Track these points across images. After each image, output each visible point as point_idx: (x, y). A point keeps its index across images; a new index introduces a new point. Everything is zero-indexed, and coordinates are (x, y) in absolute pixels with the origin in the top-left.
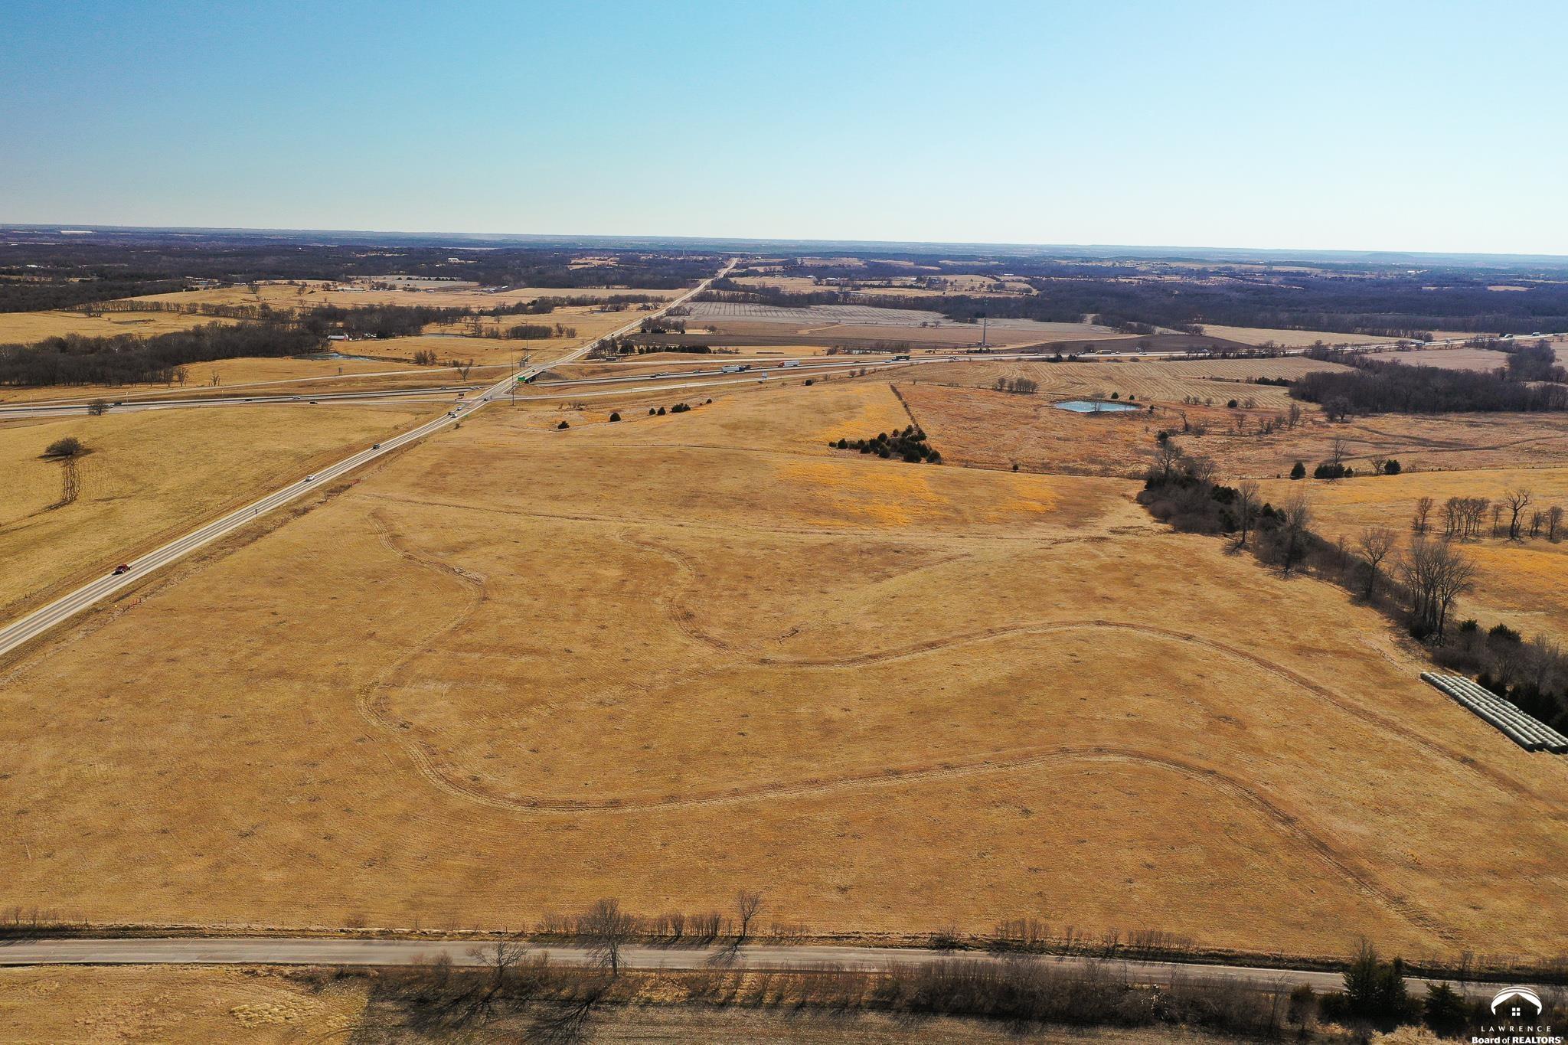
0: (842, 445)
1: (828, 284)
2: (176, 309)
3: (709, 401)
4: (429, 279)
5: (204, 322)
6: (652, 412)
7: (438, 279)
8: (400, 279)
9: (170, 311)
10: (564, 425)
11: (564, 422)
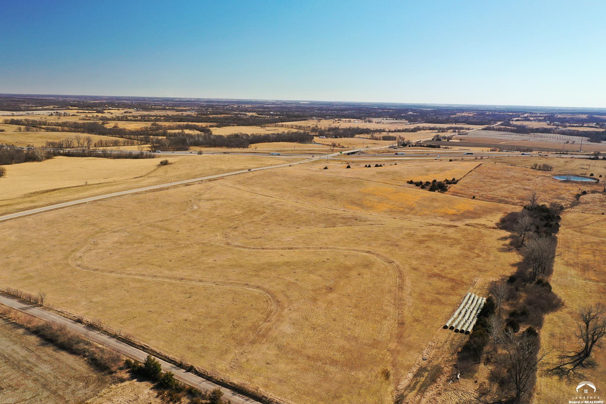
0: (411, 182)
1: (553, 125)
2: (287, 127)
3: (396, 164)
4: (393, 119)
5: (295, 131)
6: (366, 166)
7: (396, 120)
8: (383, 119)
9: (285, 127)
10: (326, 168)
11: (326, 167)
